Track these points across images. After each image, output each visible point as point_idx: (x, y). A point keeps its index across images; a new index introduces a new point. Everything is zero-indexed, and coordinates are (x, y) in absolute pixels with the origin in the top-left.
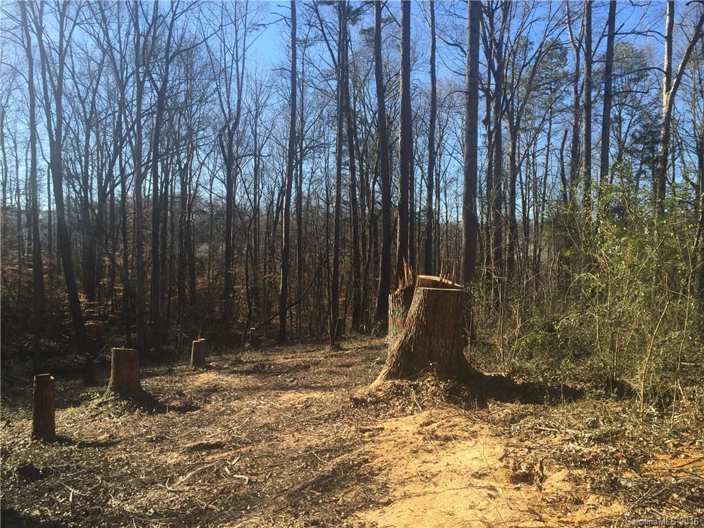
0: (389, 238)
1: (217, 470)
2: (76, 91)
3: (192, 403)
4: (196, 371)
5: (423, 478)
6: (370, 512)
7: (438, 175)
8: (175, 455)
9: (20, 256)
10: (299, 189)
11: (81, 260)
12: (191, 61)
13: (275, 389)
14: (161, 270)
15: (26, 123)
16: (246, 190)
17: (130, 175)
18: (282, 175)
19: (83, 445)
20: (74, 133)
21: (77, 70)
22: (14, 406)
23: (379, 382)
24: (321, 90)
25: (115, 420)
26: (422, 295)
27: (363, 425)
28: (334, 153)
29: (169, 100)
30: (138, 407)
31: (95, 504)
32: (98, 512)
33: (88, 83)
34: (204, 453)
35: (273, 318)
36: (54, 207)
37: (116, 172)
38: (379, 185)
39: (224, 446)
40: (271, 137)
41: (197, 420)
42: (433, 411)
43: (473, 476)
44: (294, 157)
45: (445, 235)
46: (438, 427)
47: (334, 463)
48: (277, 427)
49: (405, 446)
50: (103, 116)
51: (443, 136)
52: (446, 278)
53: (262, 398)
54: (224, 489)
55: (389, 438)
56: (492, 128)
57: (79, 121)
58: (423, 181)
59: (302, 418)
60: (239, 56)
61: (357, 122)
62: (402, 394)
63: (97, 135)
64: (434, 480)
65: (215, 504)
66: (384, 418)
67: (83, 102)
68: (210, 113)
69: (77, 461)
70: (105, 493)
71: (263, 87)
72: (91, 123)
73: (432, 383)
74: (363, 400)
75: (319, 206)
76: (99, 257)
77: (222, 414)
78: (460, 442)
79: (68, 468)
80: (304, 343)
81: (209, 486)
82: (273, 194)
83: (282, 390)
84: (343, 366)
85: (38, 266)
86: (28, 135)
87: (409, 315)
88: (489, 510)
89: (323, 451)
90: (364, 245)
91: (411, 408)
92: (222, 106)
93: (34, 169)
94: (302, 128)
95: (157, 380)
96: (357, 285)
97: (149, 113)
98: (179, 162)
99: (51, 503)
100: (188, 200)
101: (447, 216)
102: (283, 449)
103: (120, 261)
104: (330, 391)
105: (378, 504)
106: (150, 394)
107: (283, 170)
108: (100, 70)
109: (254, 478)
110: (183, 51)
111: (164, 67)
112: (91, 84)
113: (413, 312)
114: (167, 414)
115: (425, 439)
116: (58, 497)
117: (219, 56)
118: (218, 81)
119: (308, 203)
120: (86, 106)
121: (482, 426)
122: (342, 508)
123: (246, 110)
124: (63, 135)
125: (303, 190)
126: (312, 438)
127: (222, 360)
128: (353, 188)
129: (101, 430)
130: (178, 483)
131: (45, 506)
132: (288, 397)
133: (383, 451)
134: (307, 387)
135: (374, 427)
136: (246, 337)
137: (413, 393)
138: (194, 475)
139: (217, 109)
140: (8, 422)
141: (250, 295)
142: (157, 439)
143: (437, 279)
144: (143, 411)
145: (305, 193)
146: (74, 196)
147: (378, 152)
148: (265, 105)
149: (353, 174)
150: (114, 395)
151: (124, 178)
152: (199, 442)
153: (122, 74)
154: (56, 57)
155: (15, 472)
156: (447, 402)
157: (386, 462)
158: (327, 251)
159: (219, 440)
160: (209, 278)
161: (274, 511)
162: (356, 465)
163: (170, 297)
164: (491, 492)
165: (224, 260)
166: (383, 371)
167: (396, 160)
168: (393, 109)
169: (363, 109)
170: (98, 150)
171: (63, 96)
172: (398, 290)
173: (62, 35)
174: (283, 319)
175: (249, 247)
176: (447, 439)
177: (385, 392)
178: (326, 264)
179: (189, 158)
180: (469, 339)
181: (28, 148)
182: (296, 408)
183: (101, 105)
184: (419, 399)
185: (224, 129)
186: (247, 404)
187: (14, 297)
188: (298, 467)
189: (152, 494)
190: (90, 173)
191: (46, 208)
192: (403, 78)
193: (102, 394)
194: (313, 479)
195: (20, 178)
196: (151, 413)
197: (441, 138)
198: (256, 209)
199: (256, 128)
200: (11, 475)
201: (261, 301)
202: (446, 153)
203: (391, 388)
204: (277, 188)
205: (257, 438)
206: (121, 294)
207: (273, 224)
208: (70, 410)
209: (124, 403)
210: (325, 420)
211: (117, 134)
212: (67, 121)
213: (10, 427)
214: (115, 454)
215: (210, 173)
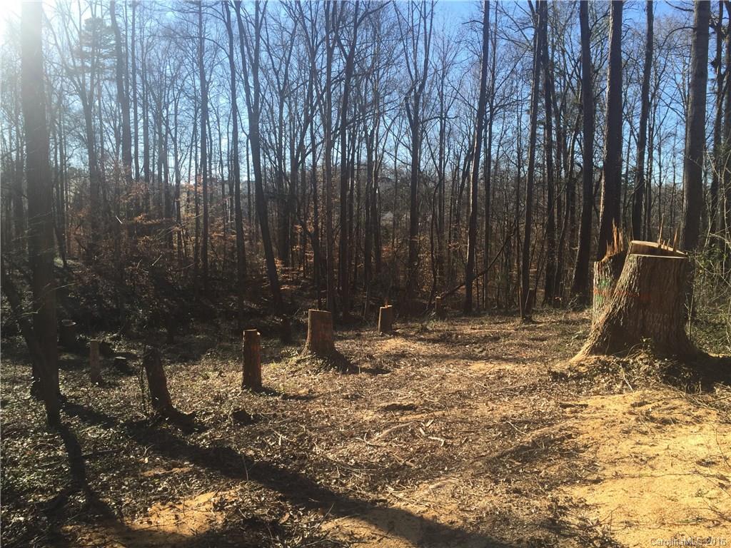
0: (591, 200)
1: (412, 431)
2: (270, 62)
3: (383, 366)
4: (383, 338)
5: (637, 460)
6: (577, 488)
7: (651, 130)
8: (371, 412)
9: (224, 223)
10: (488, 151)
11: (276, 228)
12: (379, 22)
13: (463, 359)
14: (348, 238)
15: (227, 97)
16: (432, 154)
17: (320, 143)
18: (469, 138)
19: (285, 397)
20: (269, 105)
21: (271, 42)
22: (224, 359)
23: (582, 356)
24: (514, 41)
25: (312, 376)
26: (635, 263)
27: (563, 400)
28: (528, 110)
29: (357, 65)
30: (333, 366)
31: (301, 450)
32: (304, 457)
34: (397, 414)
35: (458, 288)
36: (253, 177)
37: (307, 142)
38: (580, 144)
39: (416, 408)
40: (459, 96)
41: (387, 382)
42: (647, 391)
43: (699, 463)
44: (483, 121)
45: (657, 199)
46: (653, 408)
47: (533, 435)
48: (469, 395)
49: (614, 425)
50: (294, 86)
51: (659, 84)
52: (666, 244)
53: (451, 366)
54: (420, 448)
55: (593, 415)
56: (723, 70)
57: (274, 93)
58: (632, 137)
59: (496, 389)
60: (427, 12)
61: (555, 74)
62: (608, 371)
63: (290, 107)
64: (650, 463)
65: (413, 462)
66: (587, 395)
67: (277, 74)
68: (396, 76)
69: (282, 411)
70: (310, 440)
71: (451, 43)
72: (285, 94)
73: (645, 361)
74: (563, 375)
75: (508, 170)
76: (292, 225)
77: (412, 378)
78: (681, 427)
79: (275, 415)
80: (492, 314)
81: (405, 444)
82: (459, 158)
83: (472, 360)
84: (537, 340)
85: (240, 233)
86: (228, 109)
87: (619, 285)
88: (721, 500)
89: (520, 422)
90: (559, 211)
91: (619, 386)
92: (408, 67)
93: (235, 140)
94: (493, 85)
95: (347, 343)
96: (550, 253)
97: (338, 81)
98: (365, 129)
99: (263, 445)
100: (374, 167)
101: (660, 177)
102: (477, 417)
103: (311, 229)
104: (523, 363)
105: (585, 481)
106: (343, 355)
107: (470, 132)
108: (292, 40)
109: (449, 442)
110: (371, 13)
111: (352, 31)
112: (284, 55)
113: (623, 282)
114: (360, 375)
115: (637, 420)
116: (268, 441)
117: (407, 14)
118: (405, 41)
119: (496, 167)
120: (280, 77)
121: (709, 411)
122: (545, 480)
123: (433, 70)
124: (260, 106)
125: (492, 153)
126: (507, 409)
127: (408, 328)
128: (548, 148)
129: (300, 385)
130: (376, 438)
131: (257, 447)
132: (478, 367)
133: (588, 428)
134: (497, 358)
135: (576, 403)
136: (431, 306)
137: (622, 370)
138: (390, 433)
139: (403, 70)
140: (221, 372)
141: (435, 265)
142: (352, 397)
143: (655, 245)
144: (338, 371)
145: (494, 157)
146: (269, 166)
147: (581, 107)
148: (453, 63)
149: (550, 134)
150: (311, 354)
151: (314, 147)
152: (393, 403)
153: (313, 42)
154: (253, 30)
155: (231, 416)
156: (664, 383)
157: (593, 439)
158: (517, 218)
159: (412, 402)
160: (393, 246)
161: (472, 475)
162: (558, 440)
163: (356, 265)
164: (722, 482)
165: (408, 228)
166: (586, 345)
167: (601, 116)
168: (599, 56)
169: (562, 58)
170: (290, 121)
171: (259, 69)
172: (606, 257)
173: (257, 8)
174: (469, 290)
175: (434, 215)
176: (665, 422)
177: (588, 367)
178: (516, 233)
179: (376, 124)
180: (690, 315)
181: (229, 121)
182: (488, 378)
183: (293, 74)
184: (629, 378)
185: (410, 92)
186: (436, 371)
187: (220, 261)
188: (494, 435)
189: (352, 446)
190: (283, 144)
191: (245, 179)
192: (614, 17)
193: (300, 352)
194: (512, 448)
195: (223, 150)
196: (344, 373)
197: (657, 87)
198: (442, 176)
199: (442, 88)
200: (227, 418)
201: (445, 270)
202: (662, 103)
203: (595, 363)
204: (463, 152)
205: (449, 403)
206: (312, 261)
207: (458, 191)
208: (272, 365)
209: (320, 362)
210: (521, 393)
211: (308, 103)
212: (263, 93)
213: (222, 376)
214: (315, 407)
215: (395, 138)
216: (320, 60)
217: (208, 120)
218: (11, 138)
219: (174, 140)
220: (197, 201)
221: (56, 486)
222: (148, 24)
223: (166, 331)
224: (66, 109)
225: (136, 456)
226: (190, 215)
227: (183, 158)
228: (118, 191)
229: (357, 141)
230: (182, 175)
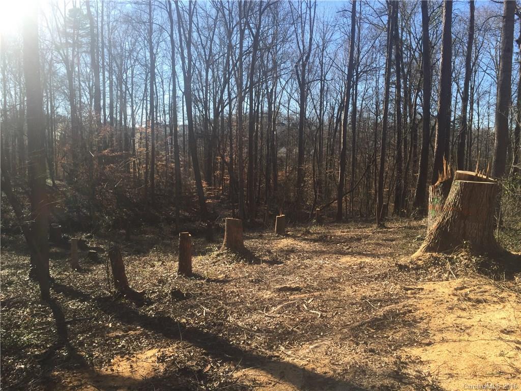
0: (428, 140)
1: (298, 306)
2: (199, 40)
3: (278, 259)
4: (278, 238)
5: (458, 329)
6: (415, 349)
7: (472, 89)
8: (269, 292)
9: (166, 155)
10: (354, 105)
11: (203, 159)
12: (277, 11)
13: (335, 254)
14: (254, 166)
15: (169, 64)
16: (314, 106)
17: (234, 98)
18: (341, 94)
19: (209, 280)
20: (198, 71)
21: (200, 25)
22: (165, 253)
23: (419, 254)
24: (374, 25)
25: (228, 266)
26: (459, 187)
27: (406, 285)
28: (384, 75)
29: (261, 42)
30: (242, 258)
31: (219, 319)
32: (221, 324)
33: (207, 33)
34: (288, 293)
35: (332, 202)
36: (187, 122)
37: (225, 97)
38: (421, 99)
39: (301, 290)
40: (334, 64)
41: (281, 270)
42: (465, 279)
43: (502, 332)
44: (351, 82)
45: (476, 139)
46: (470, 291)
47: (384, 310)
48: (339, 280)
49: (442, 303)
50: (217, 57)
51: (478, 56)
52: (481, 174)
53: (327, 259)
54: (304, 319)
55: (427, 296)
57: (202, 62)
58: (459, 94)
59: (359, 275)
60: (312, 4)
61: (404, 49)
62: (439, 264)
63: (213, 71)
64: (467, 331)
65: (298, 328)
66: (423, 281)
67: (204, 48)
68: (289, 50)
69: (206, 290)
70: (225, 312)
71: (329, 26)
72: (210, 62)
73: (465, 257)
74: (406, 266)
75: (369, 118)
76: (214, 156)
77: (299, 268)
78: (490, 305)
79: (201, 294)
80: (356, 221)
81: (293, 316)
82: (333, 109)
83: (341, 255)
84: (388, 240)
85: (177, 162)
86: (170, 73)
87: (447, 203)
88: (517, 359)
89: (375, 301)
90: (405, 147)
91: (446, 275)
92: (298, 43)
93: (174, 96)
94: (358, 57)
95: (253, 242)
96: (399, 178)
97: (248, 53)
98: (267, 88)
99: (192, 315)
100: (273, 115)
101: (478, 123)
102: (345, 296)
103: (228, 159)
104: (378, 258)
105: (421, 343)
106: (249, 251)
107: (342, 90)
108: (215, 24)
109: (324, 314)
110: (271, 4)
111: (258, 17)
112: (209, 35)
113: (450, 200)
114: (261, 265)
115: (459, 300)
116: (196, 312)
117: (297, 5)
118: (296, 25)
119: (360, 116)
120: (206, 51)
121: (510, 294)
122: (392, 343)
123: (316, 46)
124: (192, 72)
125: (357, 105)
126: (366, 290)
127: (296, 231)
128: (398, 102)
129: (219, 272)
130: (272, 311)
131: (188, 317)
132: (346, 260)
133: (423, 306)
134: (359, 254)
135: (415, 287)
136: (313, 216)
137: (448, 263)
138: (282, 307)
139: (294, 46)
140: (163, 262)
141: (316, 185)
142: (255, 281)
143: (473, 174)
144: (246, 262)
145: (359, 108)
146: (198, 115)
147: (421, 73)
148: (330, 41)
149: (399, 91)
150: (227, 250)
151: (230, 101)
152: (285, 285)
153: (230, 25)
154: (187, 17)
155: (170, 294)
156: (478, 273)
157: (427, 314)
158: (375, 152)
159: (298, 285)
160: (286, 172)
161: (340, 338)
162: (402, 314)
163: (259, 185)
164: (518, 345)
165: (297, 159)
166: (423, 245)
167: (437, 79)
168: (435, 36)
169: (408, 37)
170: (213, 82)
171: (192, 45)
172: (438, 182)
173: (191, 1)
174: (340, 203)
175: (315, 150)
176: (479, 301)
177: (424, 261)
178: (374, 163)
179: (275, 84)
180: (498, 224)
181: (170, 82)
182: (353, 268)
183: (216, 49)
184: (453, 269)
185: (299, 61)
186: (316, 263)
187: (163, 182)
188: (356, 310)
189: (255, 317)
190: (208, 98)
191: (181, 123)
192: (446, 9)
193: (219, 248)
194: (369, 320)
195: (165, 103)
196: (250, 264)
197: (477, 58)
198: (321, 122)
199: (322, 59)
200: (167, 295)
201: (323, 189)
202: (480, 70)
203: (429, 258)
204: (337, 105)
205: (325, 286)
206: (228, 182)
207: (333, 132)
208: (200, 257)
209: (233, 255)
210: (376, 279)
211: (226, 69)
212: (194, 62)
213: (164, 265)
214: (229, 288)
215: (288, 95)
216: (235, 38)
217: (155, 82)
218: (16, 94)
219: (131, 95)
220: (147, 139)
221: (47, 343)
222: (113, 13)
223: (125, 232)
224: (54, 74)
225: (103, 322)
226: (142, 149)
227: (137, 108)
228: (91, 132)
229: (261, 97)
230: (136, 120)
